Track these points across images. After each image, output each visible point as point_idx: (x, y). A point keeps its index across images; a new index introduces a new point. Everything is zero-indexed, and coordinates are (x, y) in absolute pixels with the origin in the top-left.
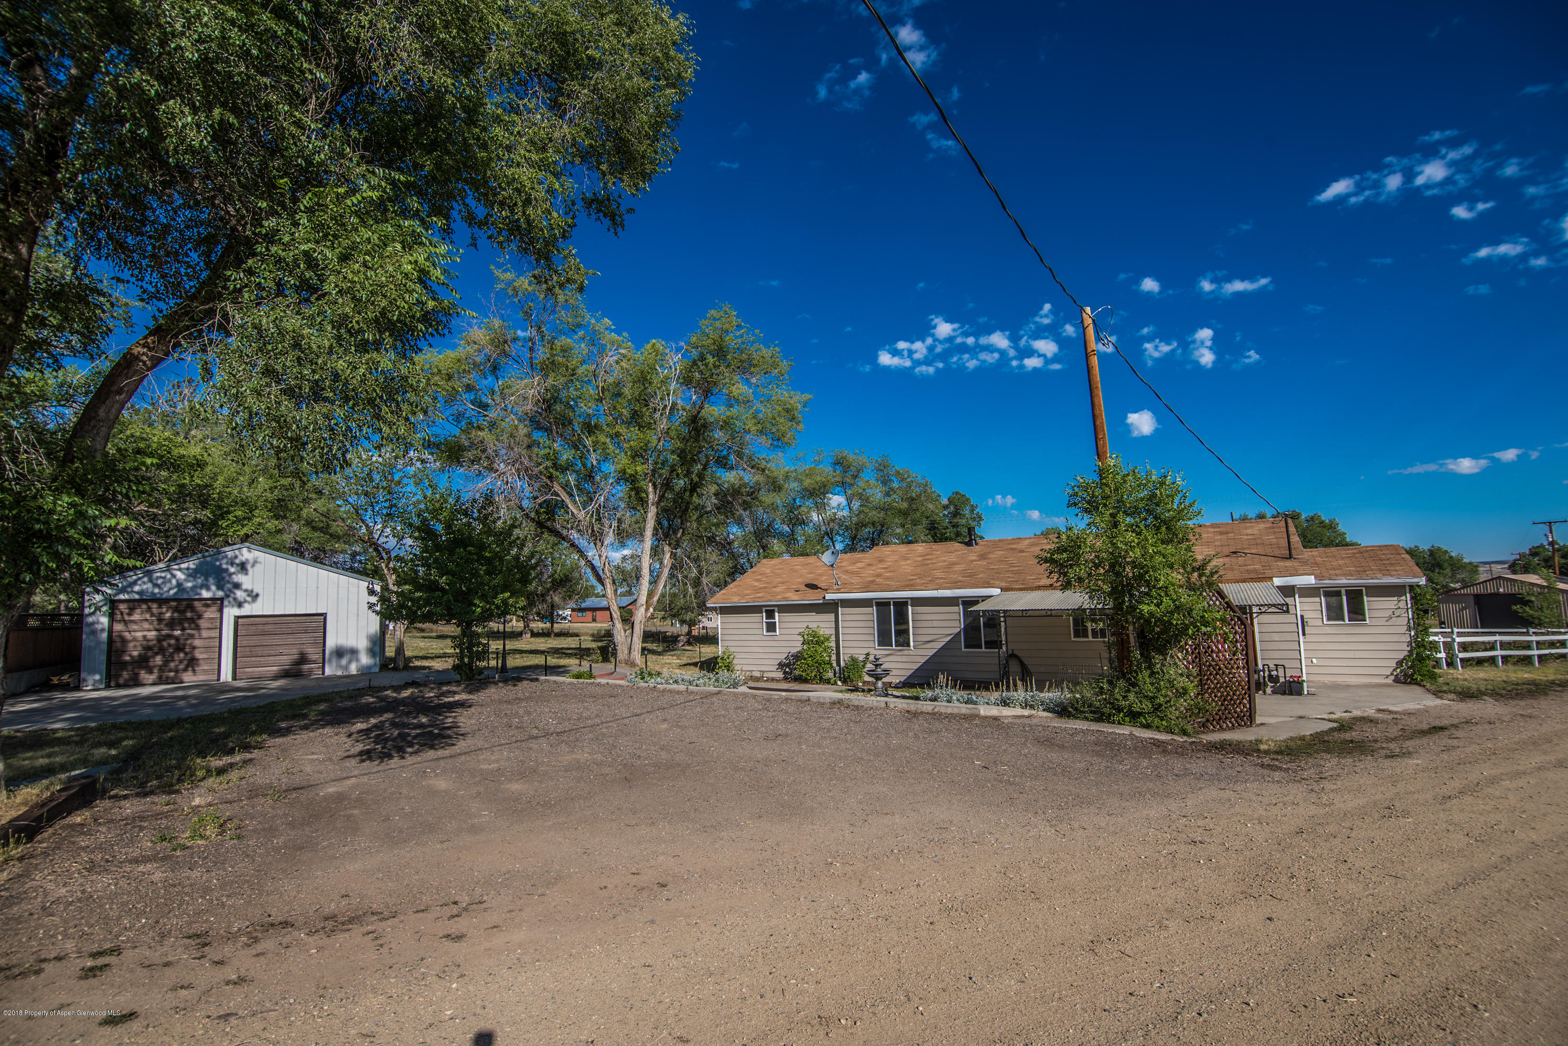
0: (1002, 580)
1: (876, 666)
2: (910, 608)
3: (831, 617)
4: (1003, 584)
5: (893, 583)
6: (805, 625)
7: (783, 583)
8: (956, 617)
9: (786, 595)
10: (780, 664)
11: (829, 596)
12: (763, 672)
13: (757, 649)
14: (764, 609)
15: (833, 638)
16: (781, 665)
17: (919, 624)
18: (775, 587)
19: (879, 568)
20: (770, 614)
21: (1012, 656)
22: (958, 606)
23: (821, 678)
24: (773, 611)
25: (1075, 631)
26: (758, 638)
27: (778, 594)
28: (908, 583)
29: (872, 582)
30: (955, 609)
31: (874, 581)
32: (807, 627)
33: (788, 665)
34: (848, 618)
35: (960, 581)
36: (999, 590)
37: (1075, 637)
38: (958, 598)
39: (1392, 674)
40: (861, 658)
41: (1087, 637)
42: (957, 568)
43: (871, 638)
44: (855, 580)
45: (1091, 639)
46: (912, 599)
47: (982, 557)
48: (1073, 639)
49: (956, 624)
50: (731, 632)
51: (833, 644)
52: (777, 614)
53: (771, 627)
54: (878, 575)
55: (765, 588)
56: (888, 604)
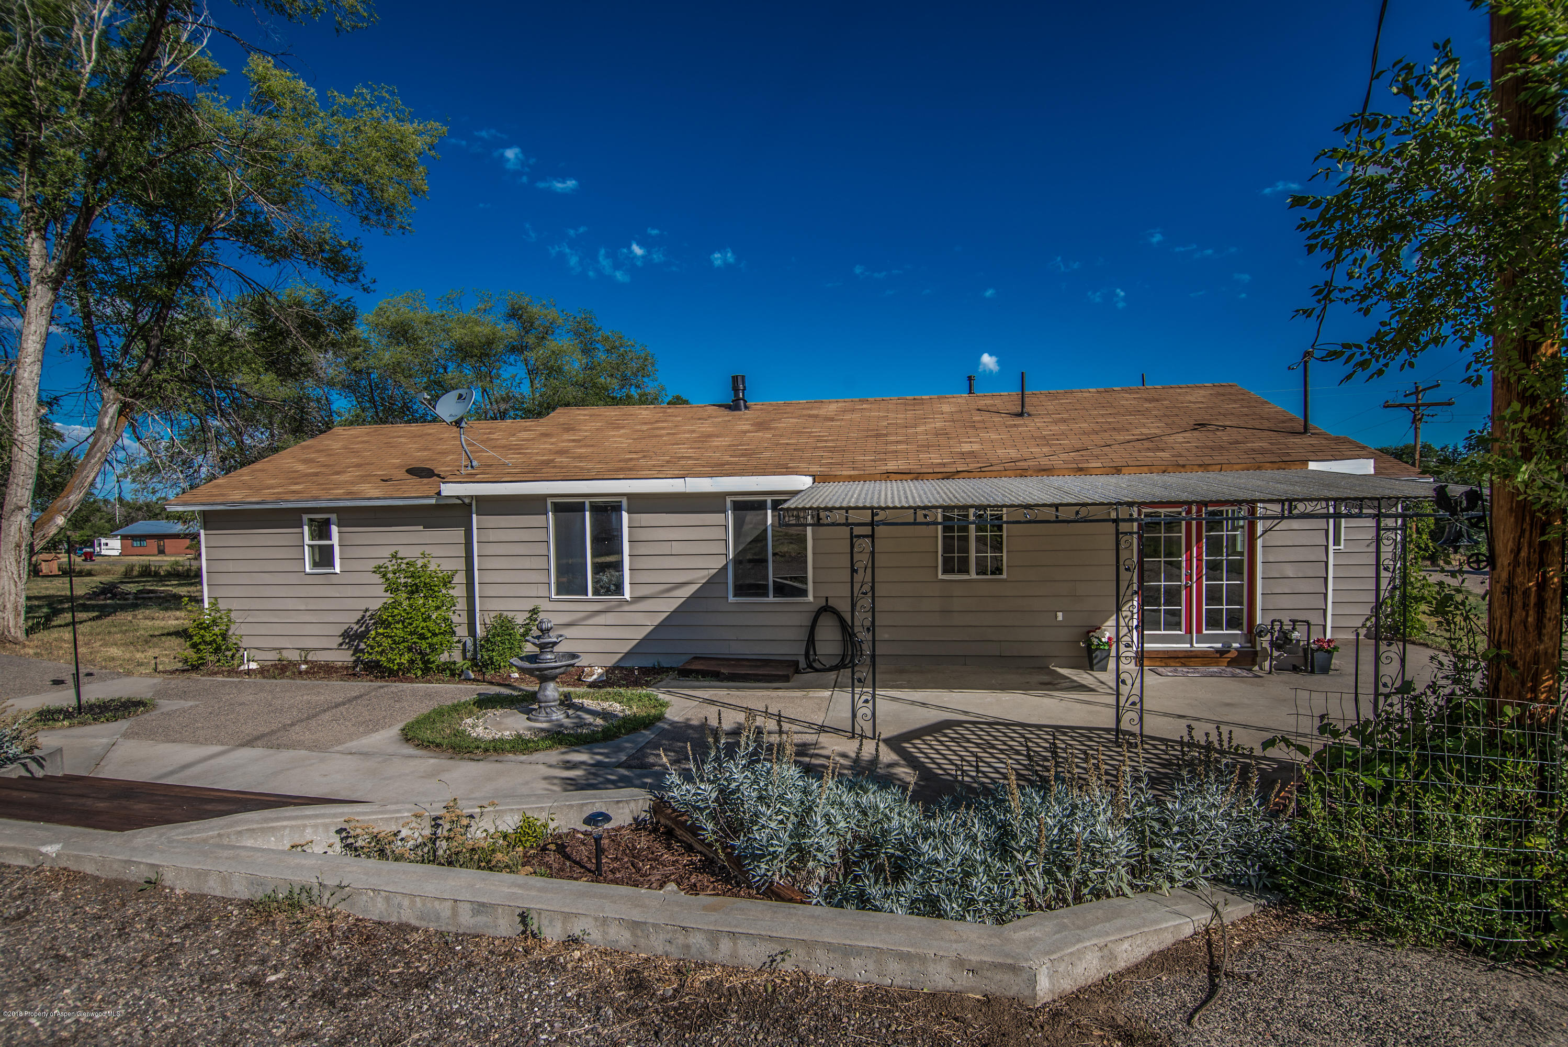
0: (810, 461)
1: (543, 647)
2: (625, 515)
3: (458, 534)
4: (815, 469)
5: (590, 466)
6: (387, 552)
7: (358, 466)
8: (719, 533)
9: (355, 489)
10: (345, 635)
11: (449, 490)
12: (307, 650)
13: (290, 604)
14: (305, 517)
15: (460, 578)
16: (350, 638)
17: (642, 549)
18: (338, 473)
19: (564, 440)
20: (322, 530)
21: (826, 609)
22: (724, 511)
23: (426, 662)
24: (327, 522)
25: (946, 561)
26: (292, 578)
27: (338, 485)
28: (622, 465)
29: (547, 463)
30: (718, 518)
31: (552, 461)
32: (394, 556)
33: (362, 636)
34: (492, 536)
35: (728, 463)
36: (809, 480)
37: (945, 571)
38: (723, 495)
39: (1364, 625)
40: (520, 619)
41: (967, 572)
42: (716, 442)
43: (541, 577)
44: (512, 459)
45: (974, 576)
46: (629, 496)
47: (761, 426)
48: (940, 576)
49: (719, 548)
50: (231, 566)
51: (458, 591)
52: (335, 529)
53: (324, 557)
54: (561, 452)
55: (316, 474)
56: (580, 508)
